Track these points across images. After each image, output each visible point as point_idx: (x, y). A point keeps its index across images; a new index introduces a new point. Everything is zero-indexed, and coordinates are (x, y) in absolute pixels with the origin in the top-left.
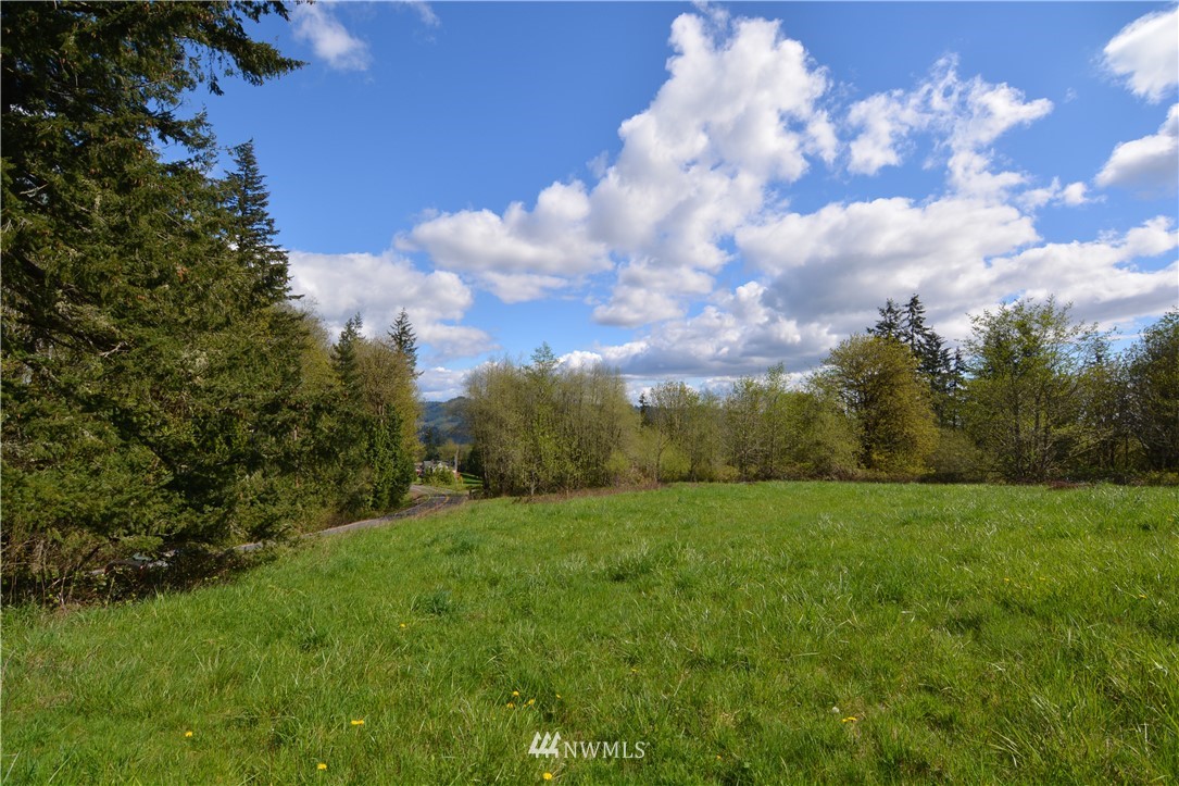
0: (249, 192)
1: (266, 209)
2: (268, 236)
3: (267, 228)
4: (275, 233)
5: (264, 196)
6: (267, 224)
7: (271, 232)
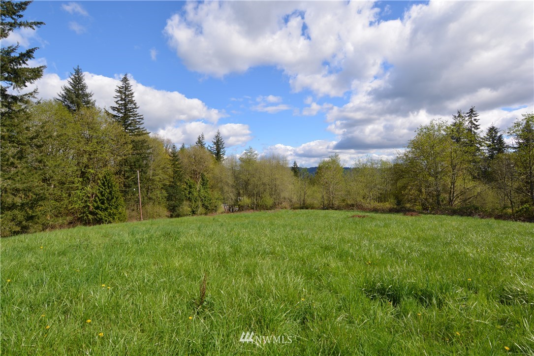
0: (127, 93)
1: (134, 99)
2: (135, 110)
3: (134, 106)
4: (137, 108)
5: (132, 94)
6: (134, 105)
7: (135, 108)
